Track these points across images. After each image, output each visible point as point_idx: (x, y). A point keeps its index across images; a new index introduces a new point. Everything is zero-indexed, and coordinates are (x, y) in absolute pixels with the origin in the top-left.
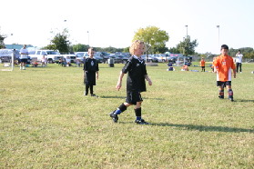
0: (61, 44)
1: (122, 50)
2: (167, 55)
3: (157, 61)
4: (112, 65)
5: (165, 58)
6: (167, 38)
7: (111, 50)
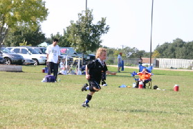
2: (43, 51)
3: (20, 62)
5: (38, 56)
6: (43, 13)
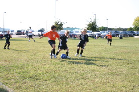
0: (93, 27)
1: (127, 29)
4: (121, 38)
7: (120, 29)
